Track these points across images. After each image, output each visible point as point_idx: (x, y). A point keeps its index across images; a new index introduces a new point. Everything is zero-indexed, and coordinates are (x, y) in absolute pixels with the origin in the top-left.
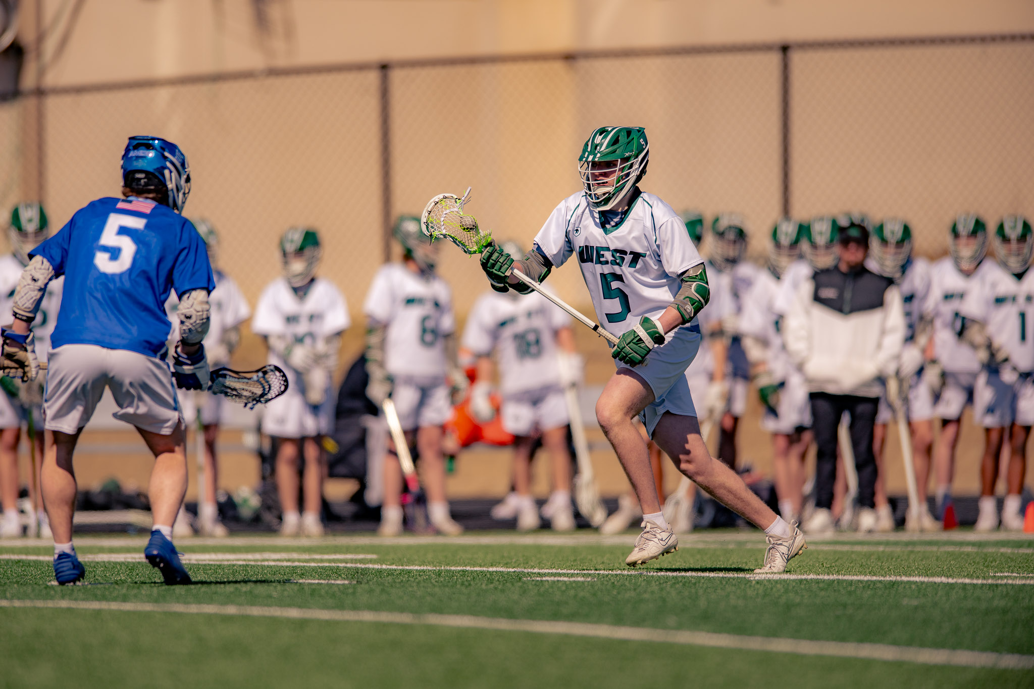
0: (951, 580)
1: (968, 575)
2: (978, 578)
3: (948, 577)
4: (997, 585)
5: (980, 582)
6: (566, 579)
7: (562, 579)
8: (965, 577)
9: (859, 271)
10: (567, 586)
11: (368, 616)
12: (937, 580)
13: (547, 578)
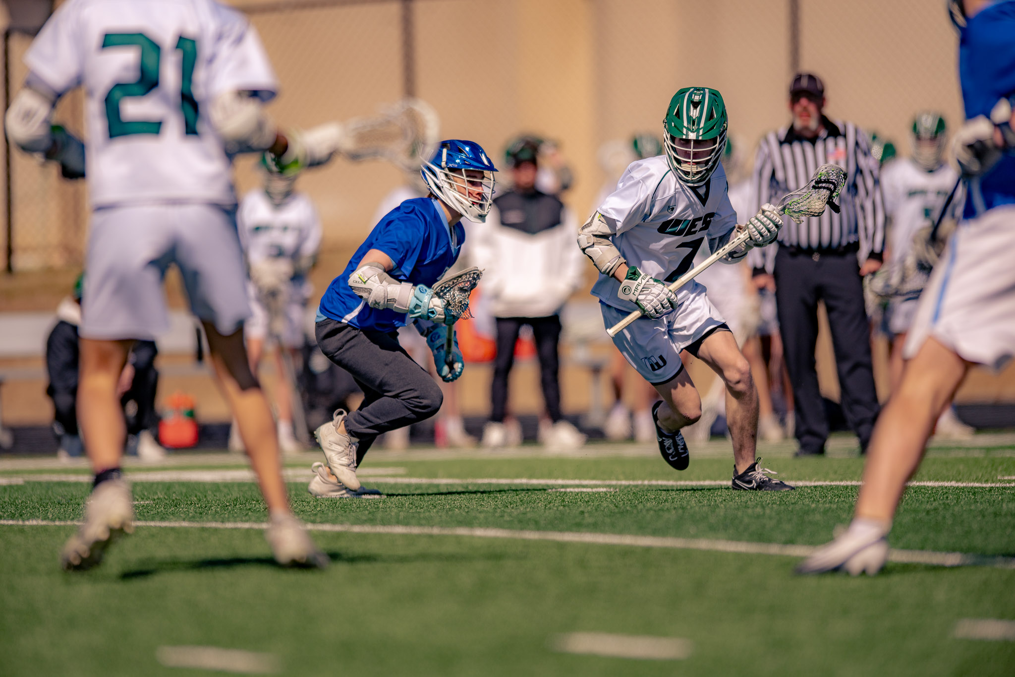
0: (960, 485)
1: (976, 479)
2: (986, 481)
3: (957, 481)
4: (1004, 488)
5: (989, 485)
6: (589, 490)
7: (584, 490)
8: (974, 481)
9: (532, 194)
10: (590, 496)
11: (399, 530)
12: (947, 484)
13: (572, 490)
